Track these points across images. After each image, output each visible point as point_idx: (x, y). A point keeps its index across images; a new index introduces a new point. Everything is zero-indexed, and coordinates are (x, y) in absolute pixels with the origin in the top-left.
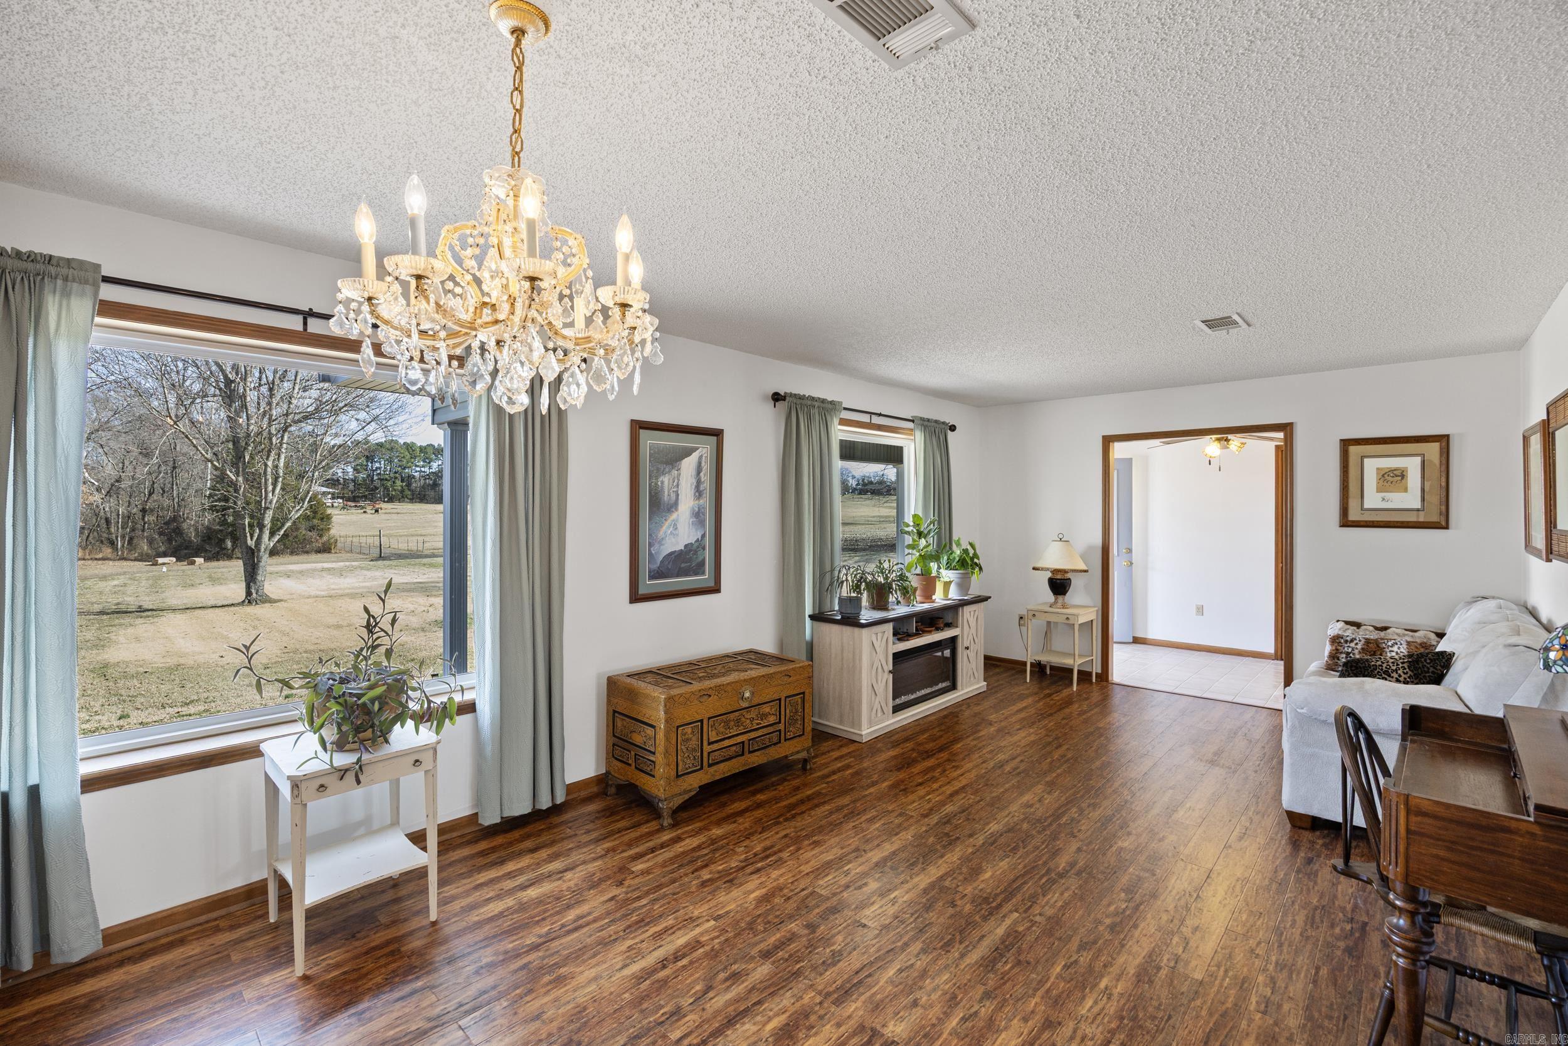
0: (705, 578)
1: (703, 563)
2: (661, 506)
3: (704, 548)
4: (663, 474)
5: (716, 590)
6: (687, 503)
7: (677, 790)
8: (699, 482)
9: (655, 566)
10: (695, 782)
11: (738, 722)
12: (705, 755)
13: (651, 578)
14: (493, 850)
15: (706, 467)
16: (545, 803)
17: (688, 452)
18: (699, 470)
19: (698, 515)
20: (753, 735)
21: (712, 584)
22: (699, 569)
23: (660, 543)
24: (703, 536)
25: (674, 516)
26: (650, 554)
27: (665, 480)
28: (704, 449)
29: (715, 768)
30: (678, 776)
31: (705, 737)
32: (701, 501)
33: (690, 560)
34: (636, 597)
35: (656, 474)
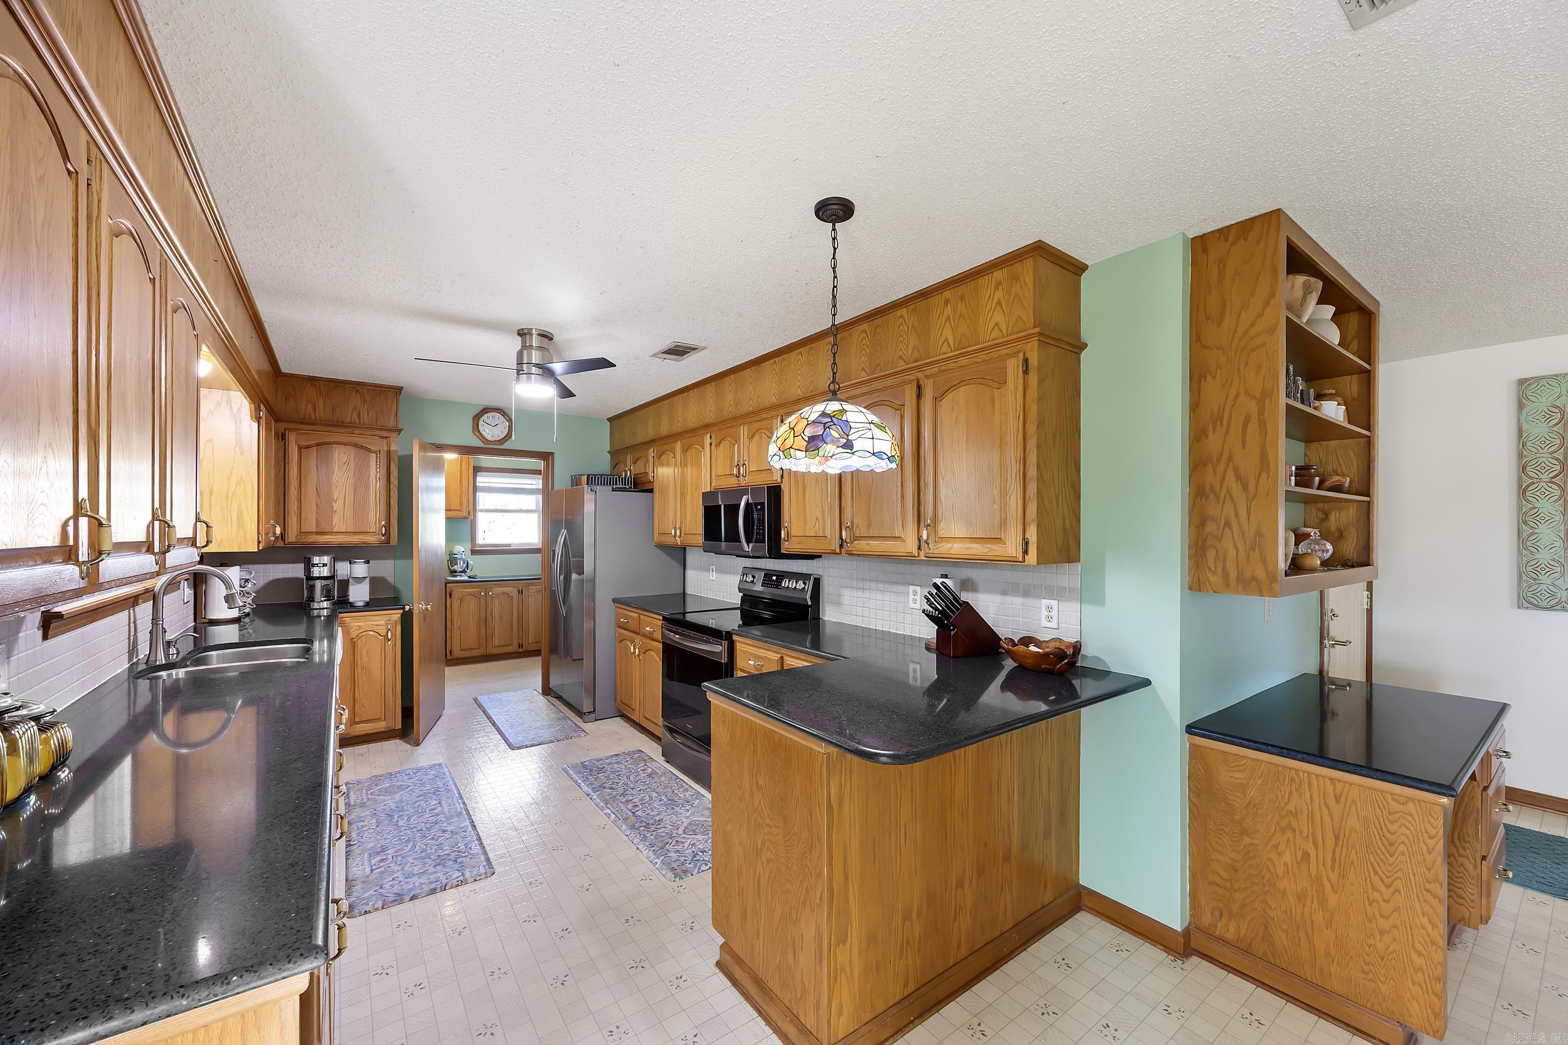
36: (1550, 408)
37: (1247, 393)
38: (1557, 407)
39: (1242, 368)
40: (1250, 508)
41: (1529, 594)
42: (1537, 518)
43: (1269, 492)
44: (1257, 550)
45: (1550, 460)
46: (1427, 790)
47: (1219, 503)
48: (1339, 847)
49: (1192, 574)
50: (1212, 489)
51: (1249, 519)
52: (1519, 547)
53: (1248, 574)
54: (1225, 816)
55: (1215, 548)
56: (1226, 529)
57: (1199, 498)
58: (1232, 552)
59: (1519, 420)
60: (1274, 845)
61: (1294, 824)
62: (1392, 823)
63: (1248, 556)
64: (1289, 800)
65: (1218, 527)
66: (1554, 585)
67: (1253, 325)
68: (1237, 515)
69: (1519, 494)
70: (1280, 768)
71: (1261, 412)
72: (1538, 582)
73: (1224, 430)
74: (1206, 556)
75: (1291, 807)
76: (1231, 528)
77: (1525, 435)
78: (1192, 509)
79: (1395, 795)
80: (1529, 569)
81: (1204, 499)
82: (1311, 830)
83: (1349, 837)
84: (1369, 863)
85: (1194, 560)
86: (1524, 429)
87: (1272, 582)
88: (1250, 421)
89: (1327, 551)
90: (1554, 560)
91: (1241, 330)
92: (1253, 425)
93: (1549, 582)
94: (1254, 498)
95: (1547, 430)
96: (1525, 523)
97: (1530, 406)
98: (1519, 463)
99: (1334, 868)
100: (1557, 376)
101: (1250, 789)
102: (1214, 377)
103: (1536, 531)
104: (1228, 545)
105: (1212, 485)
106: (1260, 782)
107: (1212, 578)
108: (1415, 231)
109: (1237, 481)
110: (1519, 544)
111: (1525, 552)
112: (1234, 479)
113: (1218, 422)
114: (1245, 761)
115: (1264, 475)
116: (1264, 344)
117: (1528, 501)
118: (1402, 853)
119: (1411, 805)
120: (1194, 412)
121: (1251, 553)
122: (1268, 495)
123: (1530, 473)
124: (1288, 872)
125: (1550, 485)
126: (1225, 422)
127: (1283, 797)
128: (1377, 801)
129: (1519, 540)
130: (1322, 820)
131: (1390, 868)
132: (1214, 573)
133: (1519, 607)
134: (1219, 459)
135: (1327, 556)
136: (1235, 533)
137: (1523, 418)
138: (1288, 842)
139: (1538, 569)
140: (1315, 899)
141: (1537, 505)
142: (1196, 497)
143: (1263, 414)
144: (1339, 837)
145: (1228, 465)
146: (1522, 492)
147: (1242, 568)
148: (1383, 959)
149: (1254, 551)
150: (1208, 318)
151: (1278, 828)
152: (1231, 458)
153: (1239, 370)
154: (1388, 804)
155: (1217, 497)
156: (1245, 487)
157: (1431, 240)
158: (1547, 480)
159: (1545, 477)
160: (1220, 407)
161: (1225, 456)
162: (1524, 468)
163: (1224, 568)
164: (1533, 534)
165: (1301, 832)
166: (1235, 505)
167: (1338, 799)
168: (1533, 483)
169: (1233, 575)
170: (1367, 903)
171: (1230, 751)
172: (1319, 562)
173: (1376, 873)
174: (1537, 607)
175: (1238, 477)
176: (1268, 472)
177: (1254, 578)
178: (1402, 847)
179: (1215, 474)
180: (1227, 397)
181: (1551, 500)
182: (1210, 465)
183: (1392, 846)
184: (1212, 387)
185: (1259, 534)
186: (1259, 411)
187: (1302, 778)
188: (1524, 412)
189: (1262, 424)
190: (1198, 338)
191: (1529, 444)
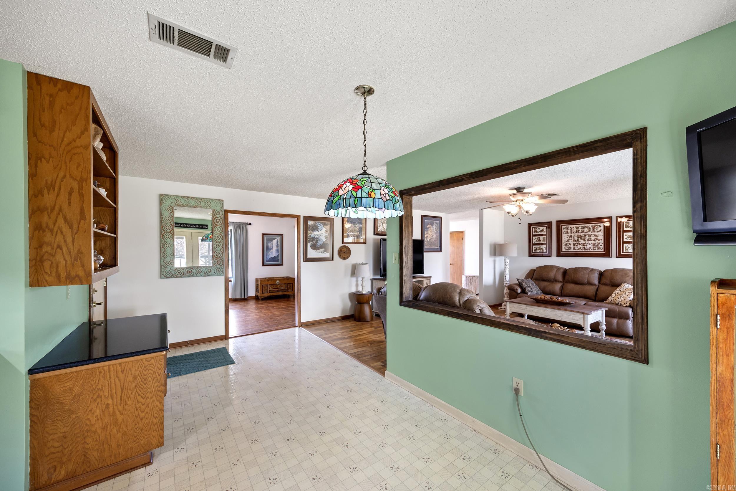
0: (279, 262)
1: (279, 259)
2: (268, 249)
3: (279, 257)
4: (269, 243)
5: (282, 265)
6: (275, 248)
7: (262, 295)
8: (277, 244)
9: (267, 260)
10: (267, 295)
11: (276, 286)
12: (269, 291)
13: (266, 262)
14: (236, 308)
15: (279, 241)
16: (243, 297)
17: (275, 239)
18: (277, 242)
19: (277, 251)
20: (279, 289)
21: (281, 264)
22: (278, 260)
23: (269, 255)
24: (279, 254)
25: (272, 251)
26: (266, 258)
27: (270, 244)
28: (279, 238)
29: (270, 293)
30: (263, 293)
31: (268, 288)
32: (278, 248)
33: (276, 259)
34: (263, 265)
35: (268, 243)
36: (169, 206)
37: (71, 177)
38: (171, 206)
39: (68, 162)
40: (74, 239)
41: (164, 273)
42: (166, 245)
43: (85, 231)
44: (79, 261)
45: (170, 225)
46: (159, 351)
47: (52, 235)
48: (123, 393)
49: (32, 277)
50: (47, 227)
51: (73, 244)
52: (161, 256)
53: (73, 274)
54: (58, 411)
55: (50, 260)
56: (58, 250)
57: (37, 231)
58: (63, 263)
59: (160, 209)
60: (90, 410)
61: (101, 394)
62: (145, 371)
63: (73, 264)
64: (98, 384)
65: (53, 249)
66: (171, 269)
67: (74, 140)
68: (65, 242)
69: (160, 237)
70: (93, 370)
71: (80, 189)
72: (167, 268)
73: (56, 194)
74: (43, 266)
75: (100, 386)
76: (61, 249)
77: (162, 215)
78: (31, 238)
79: (147, 359)
80: (164, 264)
81: (41, 232)
82: (110, 392)
83: (128, 386)
84: (136, 392)
85: (33, 268)
86: (162, 213)
87: (88, 277)
88: (73, 192)
89: (101, 260)
90: (171, 260)
91: (66, 142)
92: (75, 195)
93: (169, 268)
94: (77, 233)
95: (168, 214)
96: (163, 247)
97: (164, 205)
98: (160, 225)
99: (121, 404)
100: (171, 195)
101: (75, 388)
102: (48, 162)
103: (166, 250)
104: (59, 258)
105: (47, 224)
106: (82, 381)
107: (47, 277)
108: (142, 127)
109: (65, 223)
110: (161, 255)
111: (163, 258)
112: (63, 222)
113: (51, 188)
114: (72, 375)
115: (83, 221)
116: (82, 153)
117: (164, 239)
118: (150, 381)
119: (153, 360)
120: (32, 179)
121: (75, 262)
122: (85, 232)
123: (164, 229)
124: (98, 420)
125: (170, 234)
126: (56, 190)
127: (95, 383)
128: (139, 364)
129: (161, 254)
130: (115, 384)
131: (145, 390)
132: (50, 275)
133: (161, 278)
134: (53, 210)
135: (101, 262)
136: (64, 252)
137: (162, 209)
138: (97, 404)
139: (166, 264)
140: (112, 424)
141: (166, 241)
142: (35, 230)
143: (82, 190)
144: (123, 389)
145: (59, 214)
146: (162, 236)
147: (69, 271)
148: (142, 430)
149: (77, 261)
150: (43, 126)
151: (92, 401)
152: (61, 210)
153: (66, 162)
154: (144, 364)
155: (52, 231)
156: (71, 227)
157: (147, 133)
158: (169, 232)
159: (168, 231)
160: (52, 181)
161: (57, 208)
162: (162, 227)
163: (57, 272)
164: (165, 251)
165: (105, 396)
166: (64, 236)
167: (122, 372)
168: (165, 233)
169: (63, 275)
170: (136, 410)
171: (61, 373)
172: (98, 266)
173: (139, 395)
174: (167, 277)
175: (66, 221)
176: (85, 220)
177: (77, 276)
178: (150, 378)
179: (50, 218)
180: (58, 175)
181: (170, 239)
182: (46, 213)
183: (145, 380)
184: (45, 167)
185: (80, 252)
186: (79, 187)
187: (105, 369)
188: (162, 206)
189: (81, 195)
190: (35, 135)
191: (163, 218)
